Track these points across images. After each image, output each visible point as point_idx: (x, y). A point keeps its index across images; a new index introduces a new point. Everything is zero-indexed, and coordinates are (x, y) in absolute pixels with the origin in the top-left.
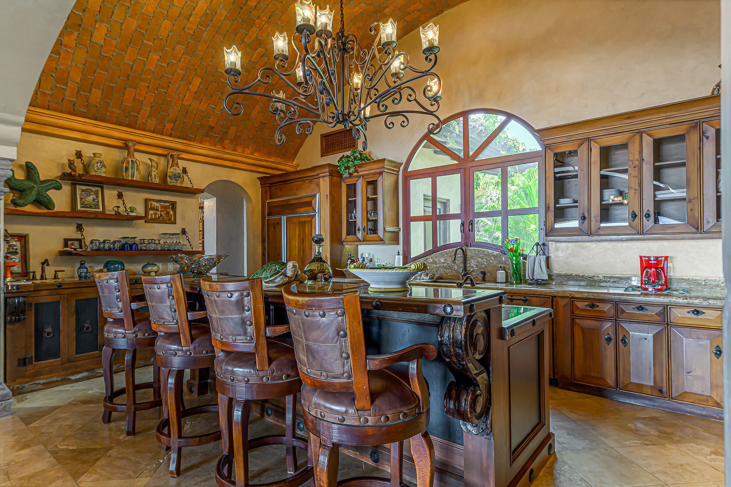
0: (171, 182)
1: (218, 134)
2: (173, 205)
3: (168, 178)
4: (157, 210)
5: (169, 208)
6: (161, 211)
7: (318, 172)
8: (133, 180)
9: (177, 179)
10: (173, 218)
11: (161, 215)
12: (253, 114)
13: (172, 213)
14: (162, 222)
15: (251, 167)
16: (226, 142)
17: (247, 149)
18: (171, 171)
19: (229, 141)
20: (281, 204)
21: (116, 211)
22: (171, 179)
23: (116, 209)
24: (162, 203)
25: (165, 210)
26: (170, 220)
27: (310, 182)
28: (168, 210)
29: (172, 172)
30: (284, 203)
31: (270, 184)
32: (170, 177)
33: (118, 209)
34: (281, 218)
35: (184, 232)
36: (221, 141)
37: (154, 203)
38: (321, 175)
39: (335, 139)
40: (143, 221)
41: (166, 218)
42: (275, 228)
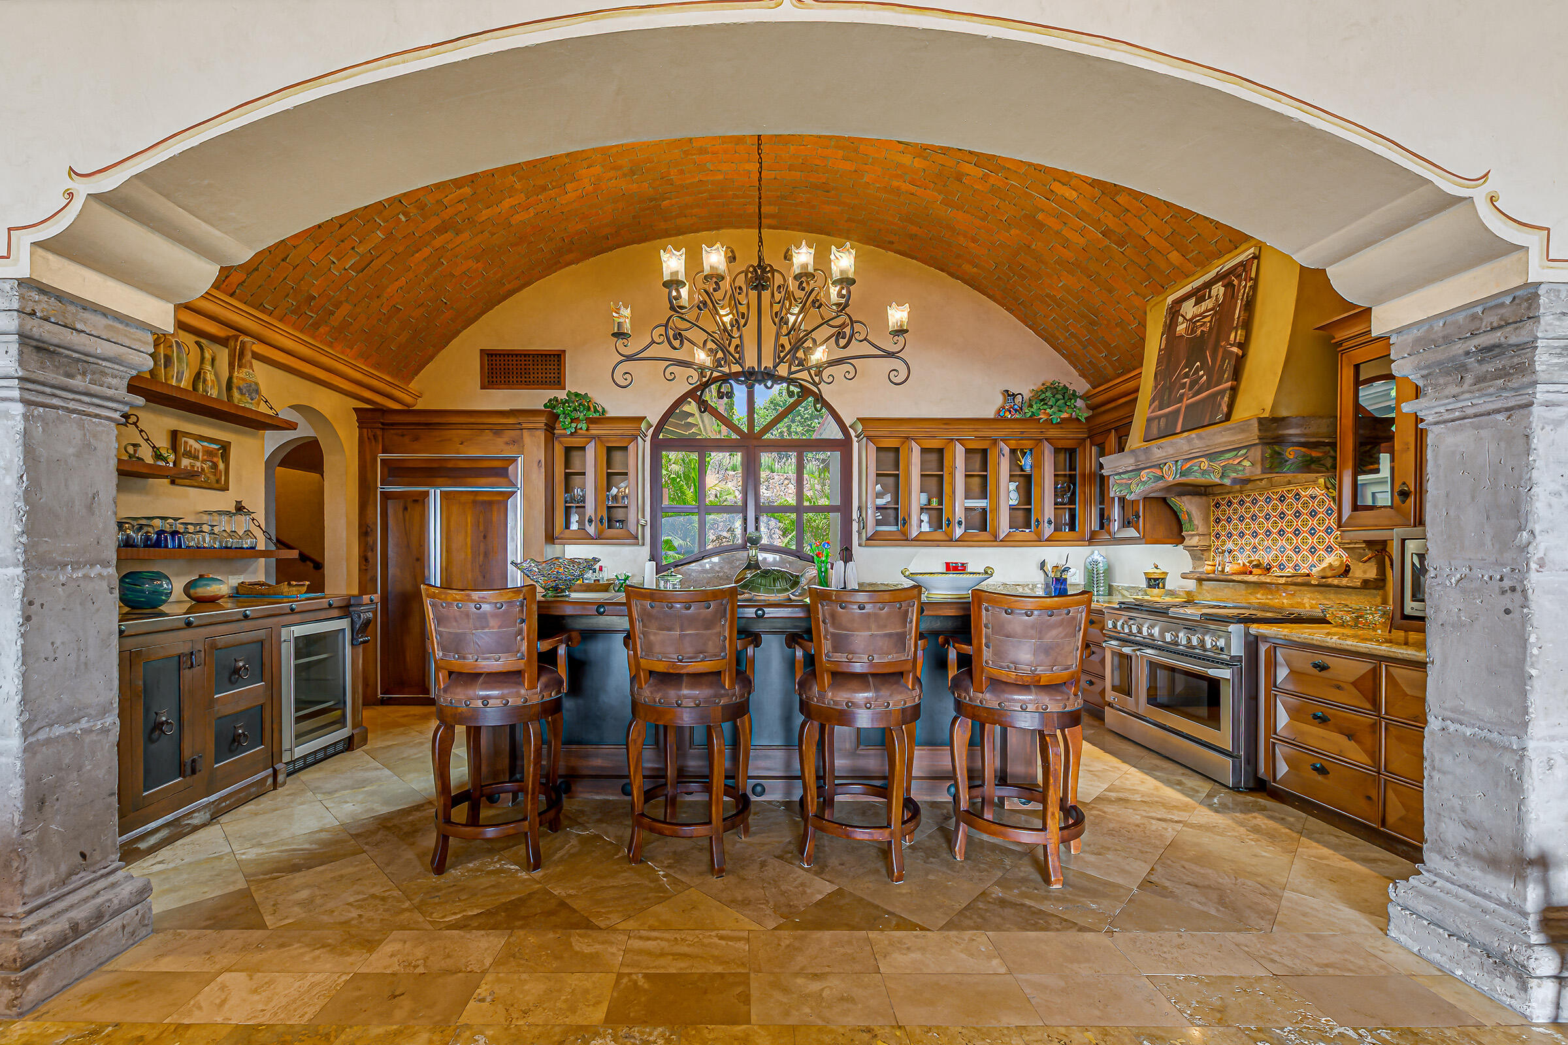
0: (240, 400)
1: (316, 313)
2: (225, 447)
3: (235, 390)
4: (196, 458)
5: (216, 455)
6: (203, 461)
7: (521, 420)
8: (179, 388)
9: (254, 395)
10: (223, 478)
11: (203, 469)
12: (389, 290)
13: (221, 466)
14: (204, 485)
15: (353, 385)
16: (322, 330)
17: (349, 350)
18: (241, 375)
19: (327, 329)
20: (424, 466)
21: (130, 456)
22: (242, 393)
23: (131, 450)
24: (205, 444)
25: (210, 459)
26: (218, 481)
27: (495, 433)
28: (215, 460)
29: (243, 379)
30: (435, 465)
31: (383, 424)
32: (239, 389)
33: (135, 451)
34: (427, 494)
35: (240, 508)
36: (316, 325)
37: (191, 442)
38: (524, 425)
39: (510, 363)
40: (166, 481)
41: (212, 477)
42: (406, 509)
